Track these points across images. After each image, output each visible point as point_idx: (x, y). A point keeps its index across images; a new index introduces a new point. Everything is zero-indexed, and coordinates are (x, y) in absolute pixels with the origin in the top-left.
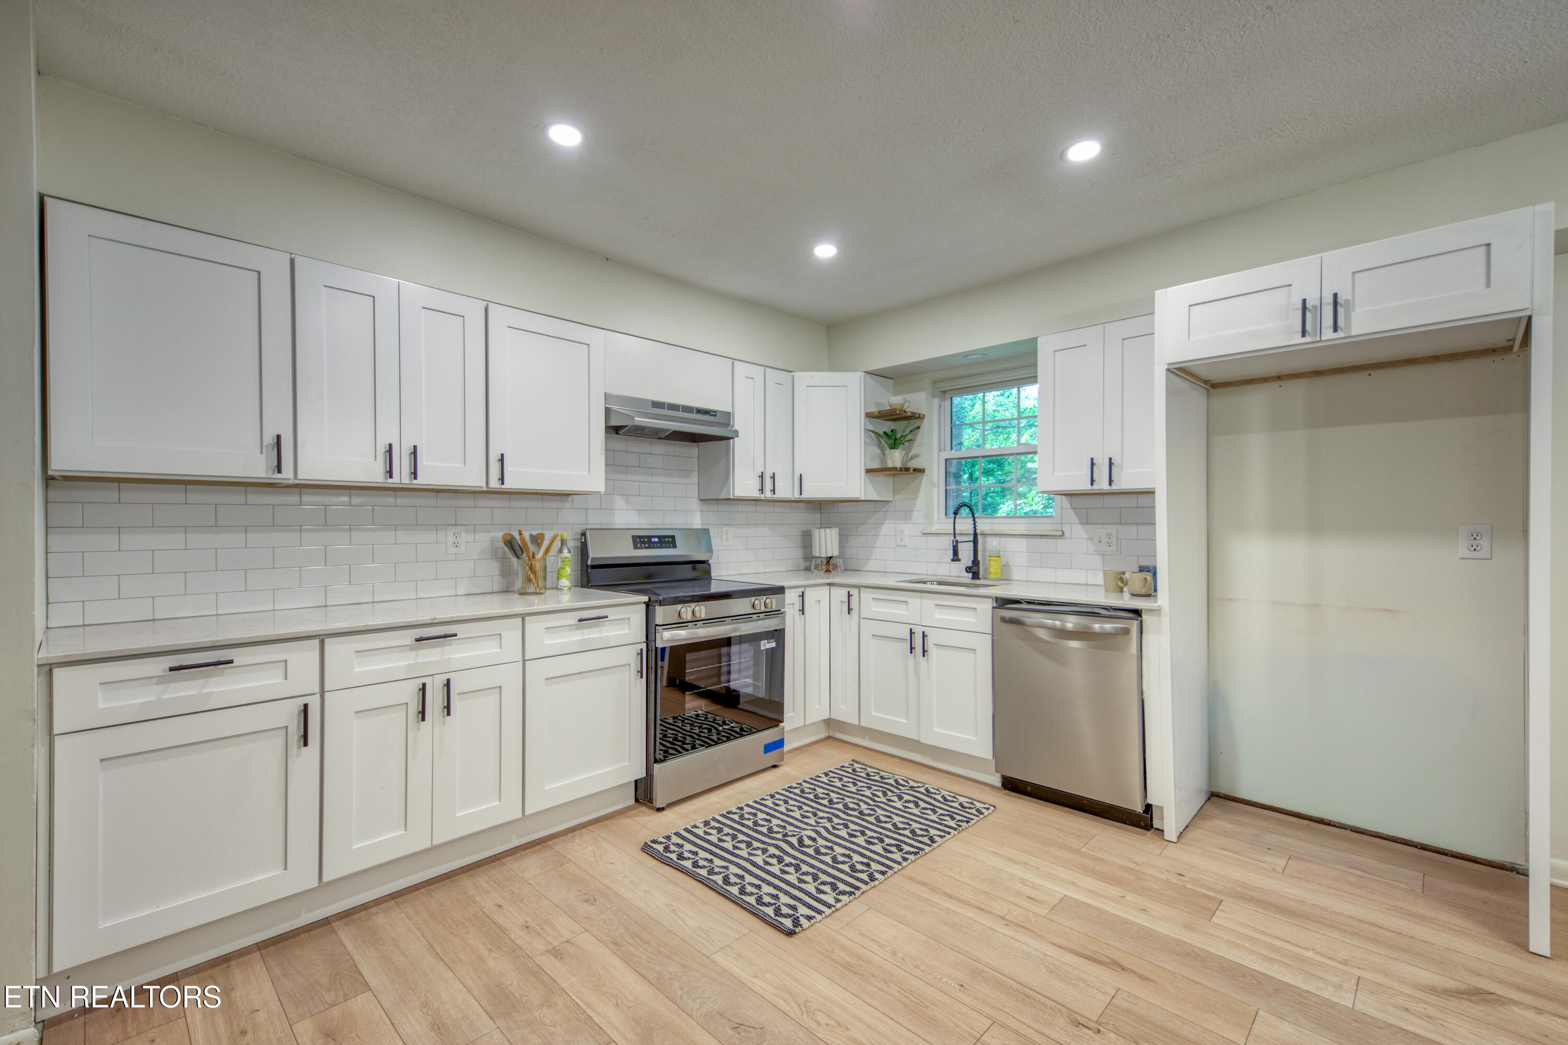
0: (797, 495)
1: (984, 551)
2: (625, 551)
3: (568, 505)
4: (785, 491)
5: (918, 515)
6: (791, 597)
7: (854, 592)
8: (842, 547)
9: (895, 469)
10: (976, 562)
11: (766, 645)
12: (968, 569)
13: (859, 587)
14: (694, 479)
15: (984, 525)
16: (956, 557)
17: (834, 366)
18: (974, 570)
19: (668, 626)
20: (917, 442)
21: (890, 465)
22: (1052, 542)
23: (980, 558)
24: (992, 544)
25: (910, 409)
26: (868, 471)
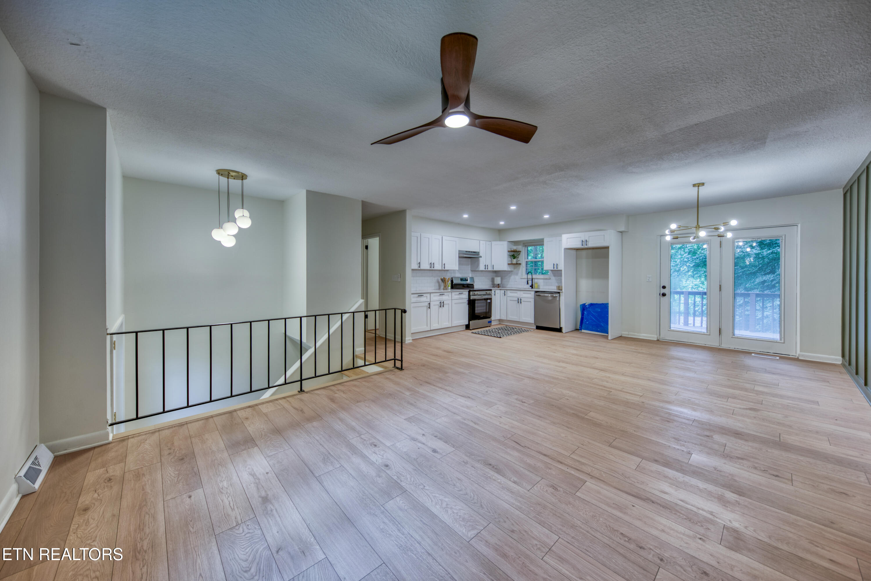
0: (492, 270)
1: (534, 282)
2: (459, 282)
3: (448, 272)
4: (490, 269)
5: (520, 274)
6: (493, 291)
7: (506, 291)
8: (501, 282)
9: (514, 264)
10: (532, 285)
11: (489, 301)
12: (531, 286)
13: (507, 290)
14: (470, 266)
15: (534, 276)
16: (528, 284)
17: (500, 240)
18: (532, 286)
19: (473, 295)
20: (520, 257)
21: (513, 263)
22: (548, 280)
23: (533, 284)
24: (536, 280)
25: (518, 250)
26: (508, 264)
